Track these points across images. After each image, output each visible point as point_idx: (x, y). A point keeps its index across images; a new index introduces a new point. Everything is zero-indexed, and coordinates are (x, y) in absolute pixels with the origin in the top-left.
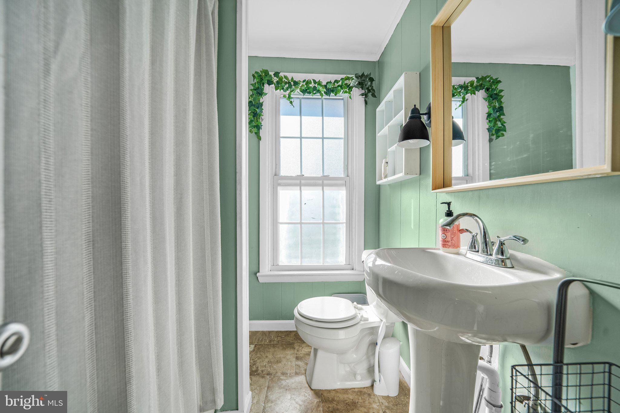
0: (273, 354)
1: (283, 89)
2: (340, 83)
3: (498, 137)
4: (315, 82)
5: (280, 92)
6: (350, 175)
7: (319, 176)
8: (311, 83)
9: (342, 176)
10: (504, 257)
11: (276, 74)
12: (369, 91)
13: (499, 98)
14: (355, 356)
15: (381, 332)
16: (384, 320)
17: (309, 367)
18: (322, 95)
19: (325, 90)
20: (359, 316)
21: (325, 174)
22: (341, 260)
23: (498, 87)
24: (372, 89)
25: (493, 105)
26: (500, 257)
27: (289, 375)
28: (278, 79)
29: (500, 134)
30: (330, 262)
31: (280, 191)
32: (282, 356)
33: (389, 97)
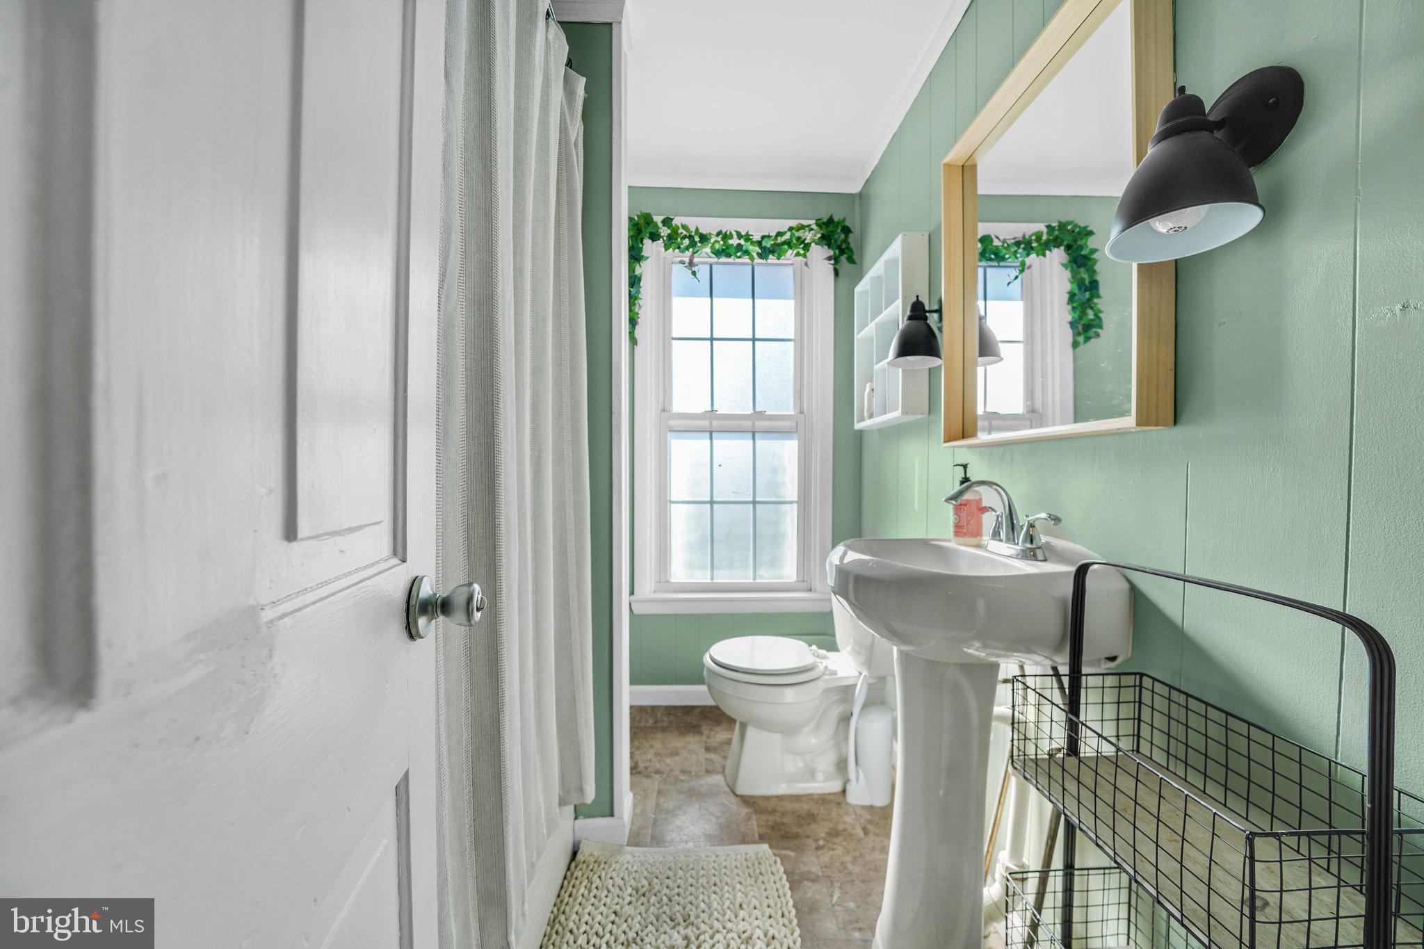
0: (663, 743)
1: (679, 248)
2: (787, 236)
3: (1088, 339)
4: (740, 236)
5: (673, 254)
6: (805, 410)
7: (747, 413)
8: (731, 237)
9: (791, 412)
10: (1034, 546)
11: (667, 222)
12: (842, 252)
13: (1089, 263)
14: (813, 740)
15: (860, 694)
16: (865, 673)
17: (729, 764)
18: (752, 259)
19: (758, 249)
20: (821, 667)
21: (758, 409)
22: (789, 572)
23: (1088, 244)
24: (848, 248)
25: (1079, 276)
26: (1029, 545)
27: (693, 773)
28: (669, 231)
29: (1091, 333)
30: (766, 576)
31: (673, 441)
32: (679, 745)
33: (876, 269)
